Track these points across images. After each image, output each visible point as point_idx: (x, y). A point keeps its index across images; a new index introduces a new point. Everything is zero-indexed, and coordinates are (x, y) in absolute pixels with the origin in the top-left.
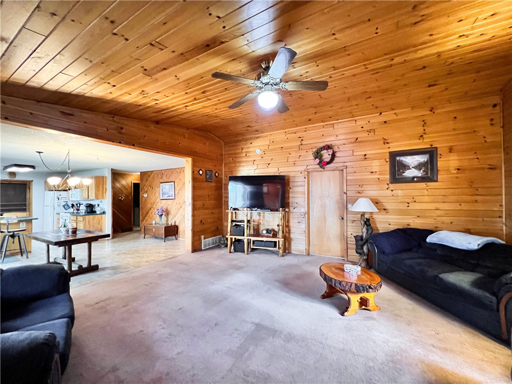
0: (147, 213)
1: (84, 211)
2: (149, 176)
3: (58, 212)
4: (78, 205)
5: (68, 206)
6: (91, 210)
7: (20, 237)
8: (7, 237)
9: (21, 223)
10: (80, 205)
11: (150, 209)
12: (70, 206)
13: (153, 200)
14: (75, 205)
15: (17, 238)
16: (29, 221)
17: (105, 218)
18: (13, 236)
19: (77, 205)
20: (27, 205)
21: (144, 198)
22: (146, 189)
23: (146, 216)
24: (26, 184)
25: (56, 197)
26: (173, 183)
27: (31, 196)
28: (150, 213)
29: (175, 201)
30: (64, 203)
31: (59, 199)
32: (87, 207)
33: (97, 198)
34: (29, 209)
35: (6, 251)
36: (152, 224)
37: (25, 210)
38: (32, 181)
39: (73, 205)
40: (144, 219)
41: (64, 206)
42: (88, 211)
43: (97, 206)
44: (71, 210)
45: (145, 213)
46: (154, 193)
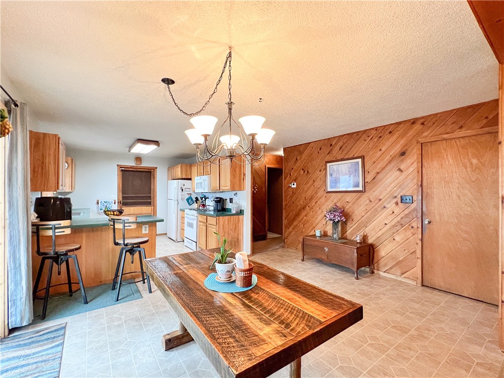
0: (298, 215)
1: (212, 208)
2: (301, 153)
3: (182, 208)
4: (204, 199)
5: (192, 199)
6: (221, 207)
7: (141, 252)
8: (124, 251)
9: (143, 227)
10: (205, 199)
11: (304, 208)
12: (194, 199)
13: (309, 193)
14: (200, 199)
15: (137, 255)
16: (152, 224)
17: (243, 220)
18: (131, 251)
19: (202, 198)
20: (152, 198)
21: (290, 189)
22: (294, 174)
23: (294, 219)
24: (150, 172)
25: (180, 188)
26: (360, 160)
27: (155, 187)
28: (303, 214)
29: (365, 195)
30: (188, 196)
31: (182, 190)
32: (217, 202)
33: (233, 188)
34: (154, 203)
35: (122, 274)
36: (314, 236)
37: (149, 204)
38: (156, 168)
39: (197, 199)
40: (290, 223)
41: (188, 200)
42: (219, 209)
43: (228, 201)
44: (195, 206)
45: (291, 215)
46: (311, 182)
